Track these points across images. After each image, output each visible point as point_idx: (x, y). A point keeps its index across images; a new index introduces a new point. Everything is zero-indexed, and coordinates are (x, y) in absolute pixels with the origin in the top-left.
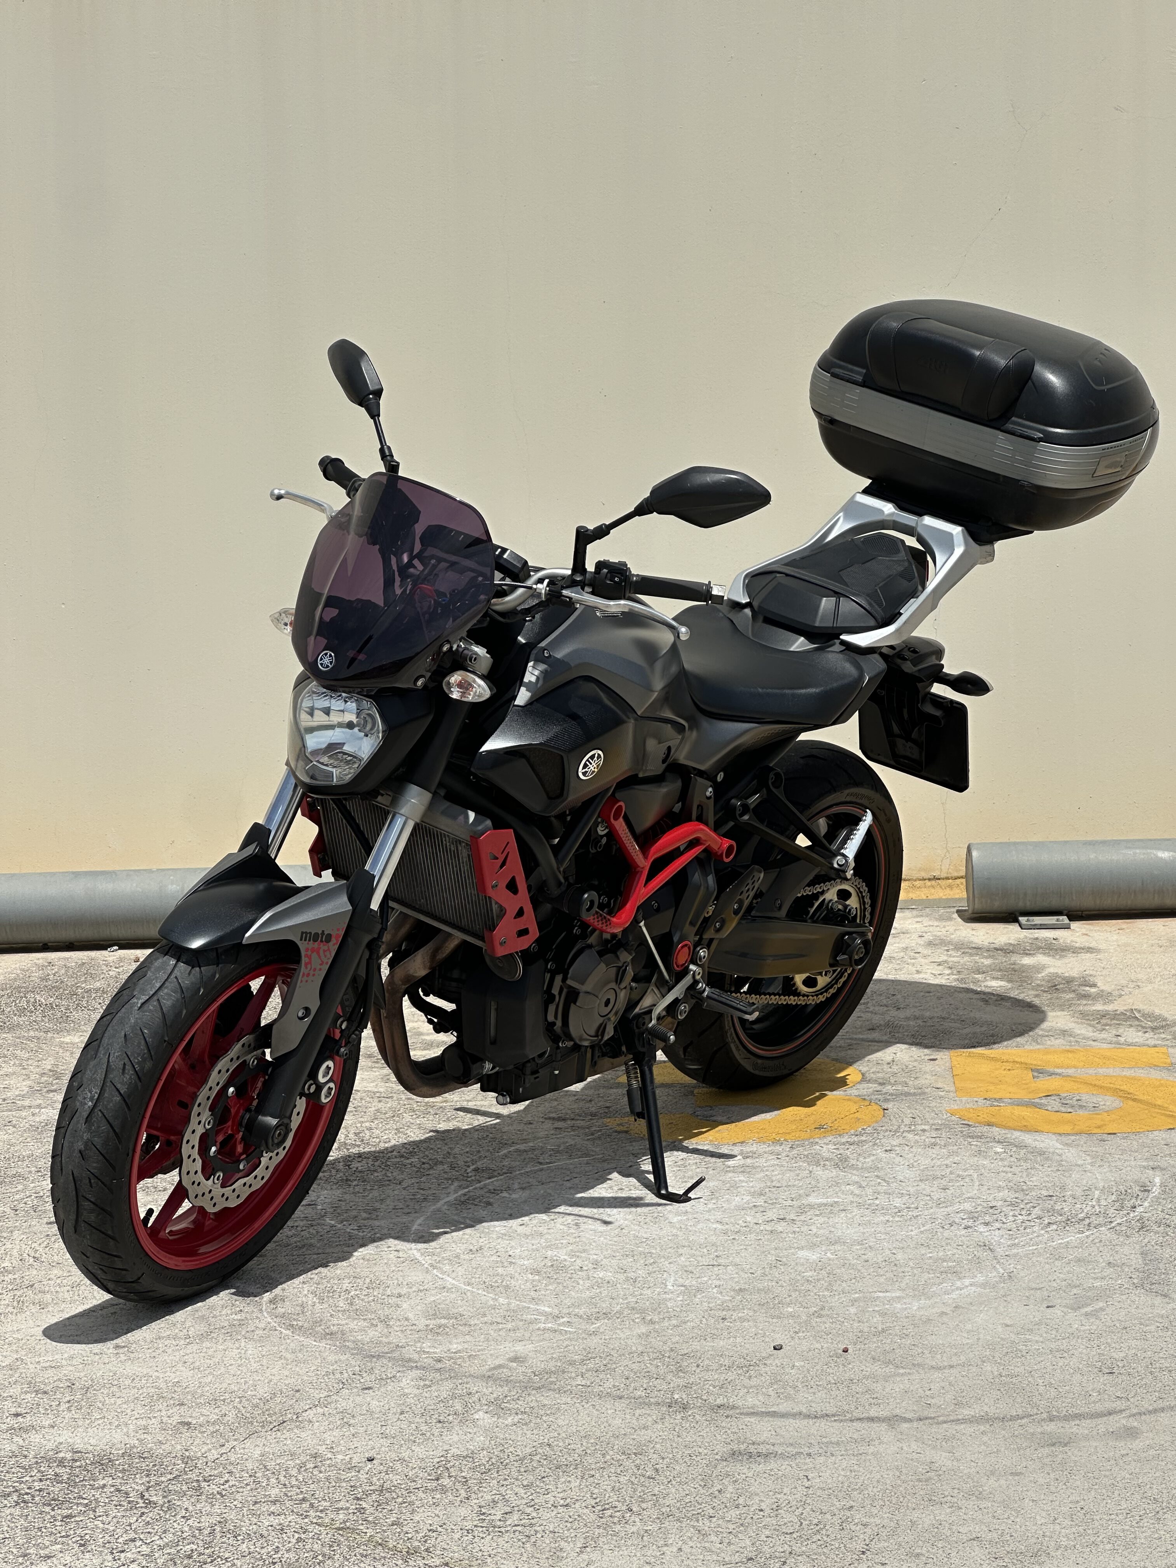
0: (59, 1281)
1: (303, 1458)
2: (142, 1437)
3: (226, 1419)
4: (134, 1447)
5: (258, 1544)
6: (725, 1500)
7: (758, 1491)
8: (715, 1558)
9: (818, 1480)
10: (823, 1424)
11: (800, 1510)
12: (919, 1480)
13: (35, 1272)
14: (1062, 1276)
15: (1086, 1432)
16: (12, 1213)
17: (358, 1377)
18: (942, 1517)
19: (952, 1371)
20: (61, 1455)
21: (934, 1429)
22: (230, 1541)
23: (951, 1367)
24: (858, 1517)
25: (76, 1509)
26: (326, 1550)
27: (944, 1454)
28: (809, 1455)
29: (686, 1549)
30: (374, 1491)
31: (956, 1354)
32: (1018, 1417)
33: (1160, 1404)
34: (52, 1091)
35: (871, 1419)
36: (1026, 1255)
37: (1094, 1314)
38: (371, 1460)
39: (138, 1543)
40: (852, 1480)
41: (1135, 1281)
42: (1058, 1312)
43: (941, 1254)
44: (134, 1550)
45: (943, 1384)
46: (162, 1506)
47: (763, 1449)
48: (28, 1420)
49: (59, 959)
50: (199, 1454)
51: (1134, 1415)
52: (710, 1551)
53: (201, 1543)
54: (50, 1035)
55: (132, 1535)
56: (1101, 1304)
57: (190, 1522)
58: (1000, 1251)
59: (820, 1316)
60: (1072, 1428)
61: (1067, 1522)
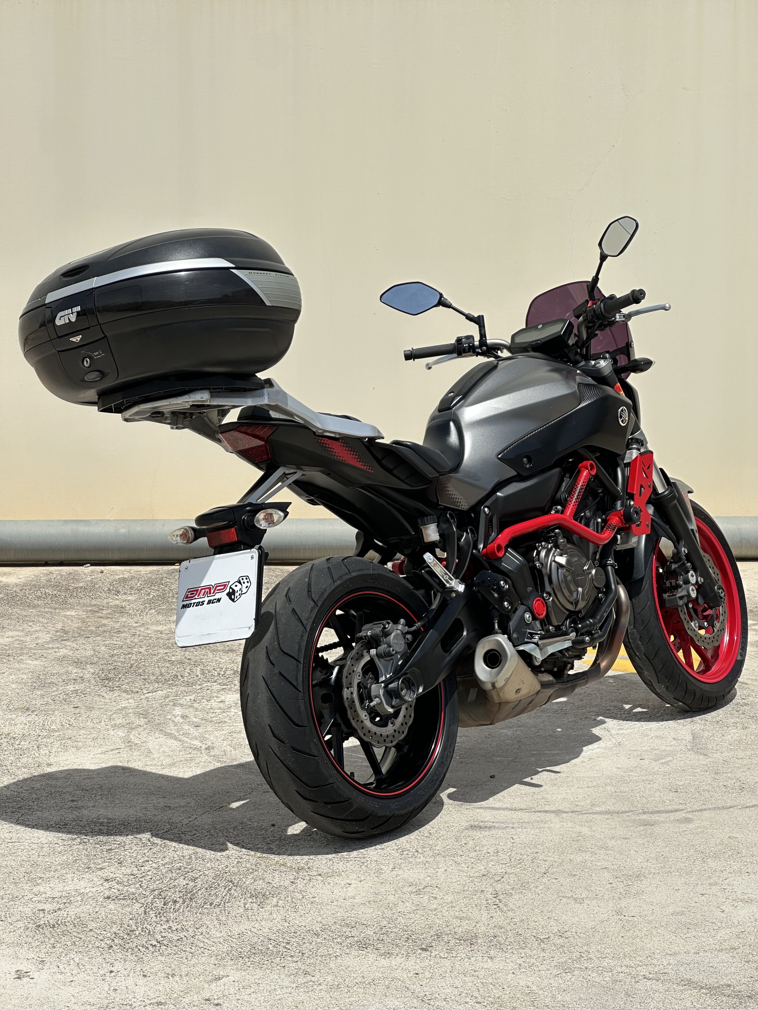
0: (85, 736)
1: (235, 824)
2: (145, 812)
3: (190, 805)
4: (141, 817)
5: (216, 864)
6: (468, 848)
7: (486, 844)
8: (465, 874)
9: (518, 839)
10: (520, 813)
11: (510, 853)
12: (574, 841)
13: (71, 732)
14: (648, 744)
15: (663, 819)
16: (52, 702)
17: (260, 786)
18: (587, 858)
19: (589, 789)
20: (101, 820)
21: (580, 817)
22: (201, 862)
23: (589, 787)
24: (541, 857)
25: (113, 846)
26: (253, 867)
27: (586, 829)
28: (513, 828)
29: (449, 870)
30: (276, 840)
31: (591, 781)
32: (626, 812)
33: (703, 807)
34: (64, 640)
35: (546, 812)
36: (629, 734)
37: (667, 763)
38: (273, 825)
39: (151, 863)
40: (537, 840)
41: (689, 747)
42: (646, 762)
43: (580, 733)
44: (148, 866)
45: (584, 796)
46: (161, 845)
47: (488, 824)
48: (80, 804)
49: (56, 571)
50: (178, 821)
51: (689, 812)
52: (462, 871)
53: (185, 863)
54: (57, 611)
55: (147, 859)
56: (670, 758)
57: (177, 853)
58: (613, 732)
59: (514, 762)
60: (656, 817)
61: (655, 861)
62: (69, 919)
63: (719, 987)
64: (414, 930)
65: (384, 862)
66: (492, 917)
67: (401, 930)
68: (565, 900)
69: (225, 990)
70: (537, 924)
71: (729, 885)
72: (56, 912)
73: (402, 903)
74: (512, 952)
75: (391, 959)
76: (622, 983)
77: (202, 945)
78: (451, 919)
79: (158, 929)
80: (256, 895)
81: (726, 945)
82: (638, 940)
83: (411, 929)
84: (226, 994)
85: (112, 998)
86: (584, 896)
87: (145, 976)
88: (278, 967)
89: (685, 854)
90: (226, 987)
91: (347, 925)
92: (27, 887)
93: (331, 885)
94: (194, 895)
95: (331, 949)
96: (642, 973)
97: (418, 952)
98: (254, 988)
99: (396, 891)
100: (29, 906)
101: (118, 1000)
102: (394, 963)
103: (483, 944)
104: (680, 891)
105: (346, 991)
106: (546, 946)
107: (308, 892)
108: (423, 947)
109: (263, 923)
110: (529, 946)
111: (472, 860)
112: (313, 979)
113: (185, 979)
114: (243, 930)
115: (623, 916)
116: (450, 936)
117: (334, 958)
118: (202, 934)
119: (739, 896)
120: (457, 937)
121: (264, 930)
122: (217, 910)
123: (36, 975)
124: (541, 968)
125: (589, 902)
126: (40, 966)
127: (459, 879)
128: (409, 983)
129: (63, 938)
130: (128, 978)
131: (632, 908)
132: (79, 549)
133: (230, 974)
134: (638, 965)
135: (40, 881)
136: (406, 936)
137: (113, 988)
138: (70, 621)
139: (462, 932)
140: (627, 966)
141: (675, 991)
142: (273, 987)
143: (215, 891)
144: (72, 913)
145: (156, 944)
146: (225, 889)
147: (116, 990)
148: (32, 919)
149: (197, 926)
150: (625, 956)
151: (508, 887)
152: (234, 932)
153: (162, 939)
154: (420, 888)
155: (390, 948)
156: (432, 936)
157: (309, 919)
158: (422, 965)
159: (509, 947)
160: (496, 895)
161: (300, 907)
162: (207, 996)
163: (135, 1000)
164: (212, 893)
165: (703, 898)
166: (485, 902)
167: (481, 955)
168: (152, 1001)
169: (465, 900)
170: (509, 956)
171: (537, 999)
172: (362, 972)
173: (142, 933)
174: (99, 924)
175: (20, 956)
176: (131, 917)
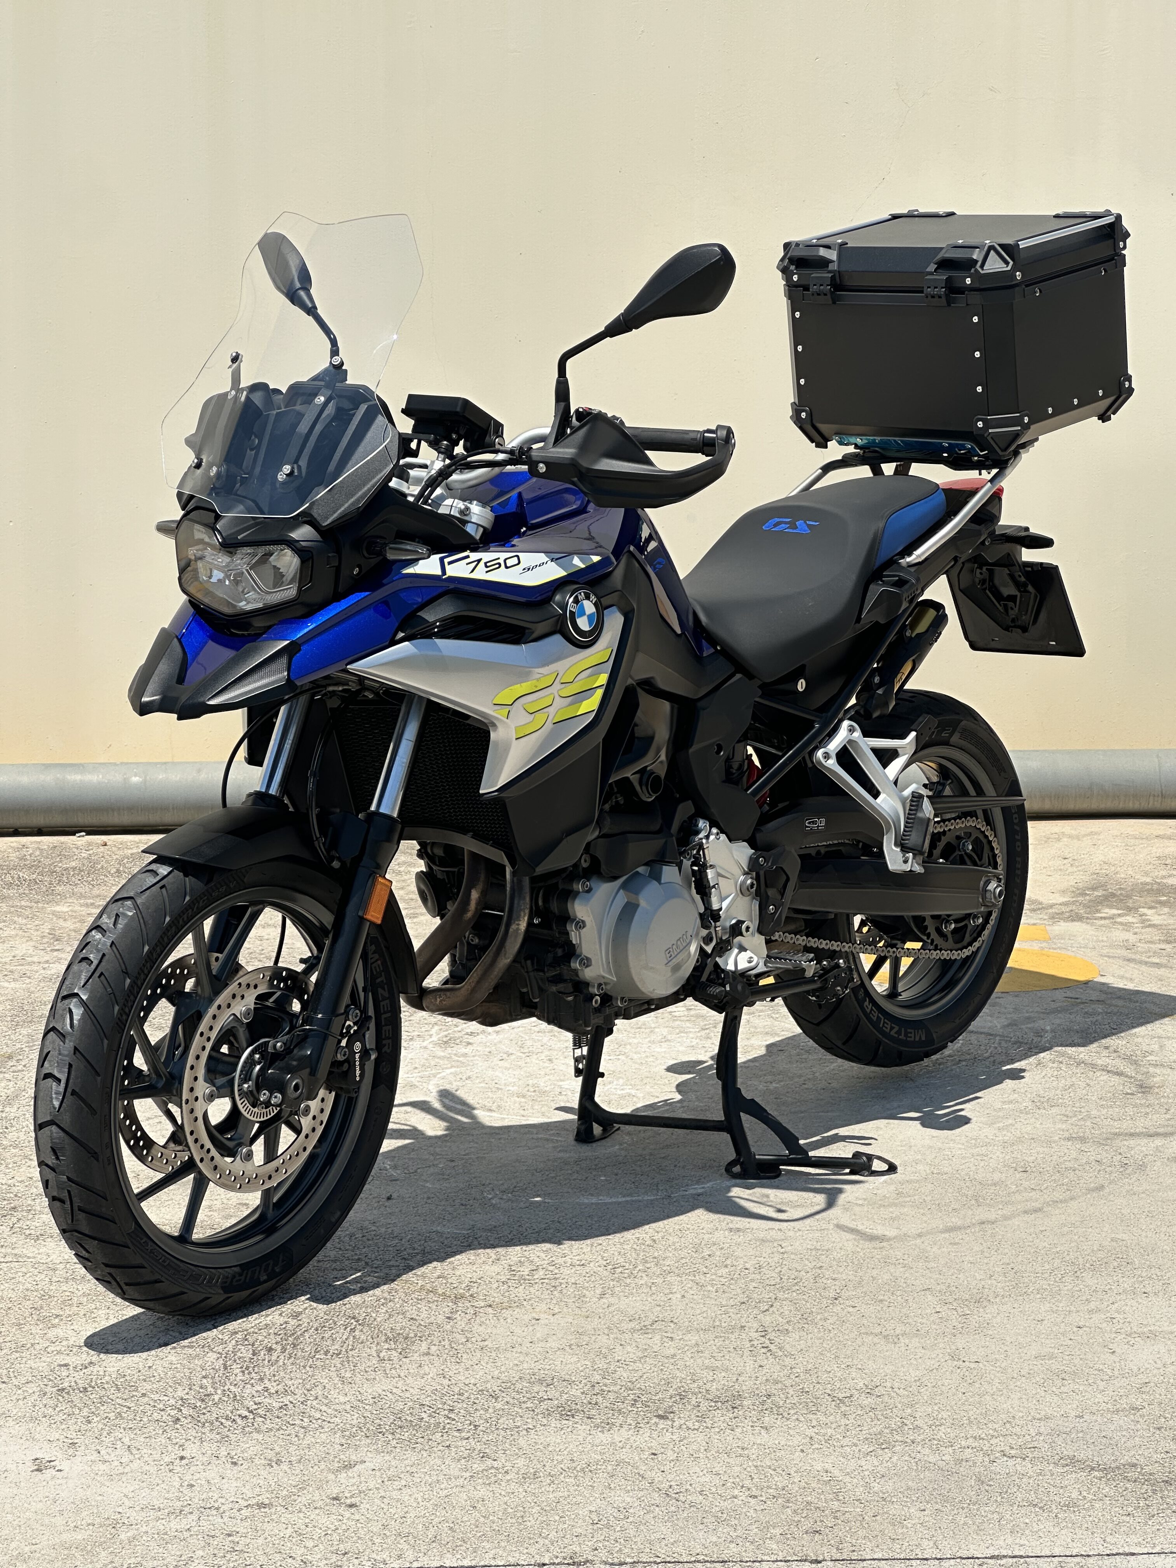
62: (107, 1378)
63: (1118, 1468)
64: (643, 1388)
65: (587, 1285)
66: (761, 1366)
67: (623, 1388)
68: (870, 1338)
69: (361, 1483)
70: (831, 1375)
71: (1119, 1312)
72: (86, 1368)
73: (621, 1347)
74: (797, 1419)
75: (612, 1432)
76: (971, 1463)
77: (318, 1415)
78: (699, 1371)
79: (248, 1391)
80: (394, 1338)
81: (1124, 1403)
82: (988, 1398)
83: (638, 1386)
84: (364, 1488)
85: (187, 1498)
86: (898, 1332)
87: (235, 1464)
88: (440, 1448)
89: (1047, 1266)
90: (363, 1479)
91: (541, 1381)
92: (39, 1331)
93: (509, 1320)
94: (297, 1338)
95: (519, 1418)
96: (998, 1449)
97: (653, 1422)
98: (407, 1478)
99: (609, 1328)
100: (43, 1359)
101: (196, 1501)
102: (617, 1439)
103: (751, 1407)
104: (1045, 1322)
105: (549, 1482)
106: (848, 1409)
107: (474, 1332)
108: (660, 1413)
109: (410, 1380)
110: (823, 1409)
111: (722, 1279)
112: (495, 1464)
113: (298, 1468)
114: (380, 1392)
115: (961, 1363)
116: (700, 1395)
117: (525, 1432)
118: (316, 1398)
119: (1135, 1329)
120: (710, 1397)
121: (411, 1390)
122: (337, 1361)
123: (65, 1465)
124: (845, 1442)
125: (907, 1341)
126: (71, 1451)
127: (705, 1309)
128: (644, 1468)
129: (102, 1408)
130: (209, 1467)
131: (974, 1350)
132: (67, 808)
133: (366, 1459)
134: (993, 1436)
135: (57, 1320)
136: (632, 1397)
137: (186, 1483)
138: (61, 920)
139: (718, 1390)
140: (975, 1438)
141: (1052, 1475)
142: (435, 1478)
143: (330, 1333)
144: (112, 1369)
145: (248, 1414)
146: (345, 1329)
147: (192, 1486)
148: (50, 1380)
149: (308, 1387)
150: (970, 1422)
151: (780, 1319)
152: (365, 1394)
153: (256, 1407)
154: (646, 1323)
155: (610, 1415)
156: (671, 1397)
157: (481, 1373)
158: (661, 1440)
159: (792, 1412)
160: (764, 1333)
161: (465, 1356)
162: (335, 1492)
163: (223, 1501)
164: (326, 1335)
165: (1081, 1331)
166: (749, 1345)
167: (750, 1424)
168: (249, 1502)
169: (716, 1340)
170: (793, 1424)
171: (843, 1490)
172: (569, 1453)
173: (224, 1398)
174: (155, 1386)
175: (37, 1436)
176: (204, 1373)
